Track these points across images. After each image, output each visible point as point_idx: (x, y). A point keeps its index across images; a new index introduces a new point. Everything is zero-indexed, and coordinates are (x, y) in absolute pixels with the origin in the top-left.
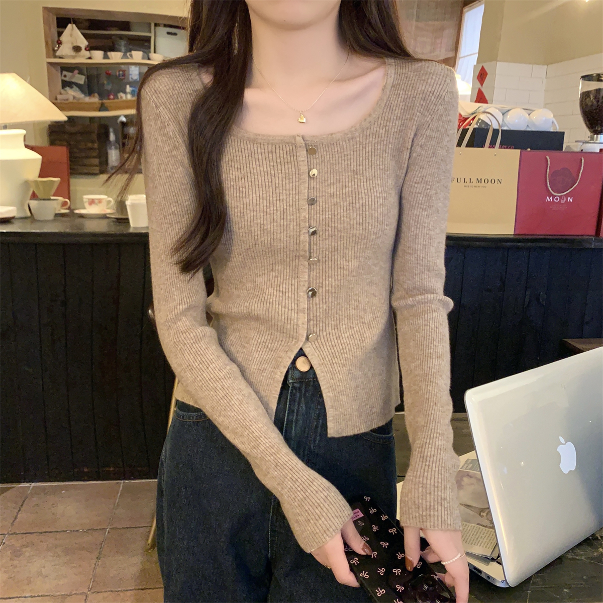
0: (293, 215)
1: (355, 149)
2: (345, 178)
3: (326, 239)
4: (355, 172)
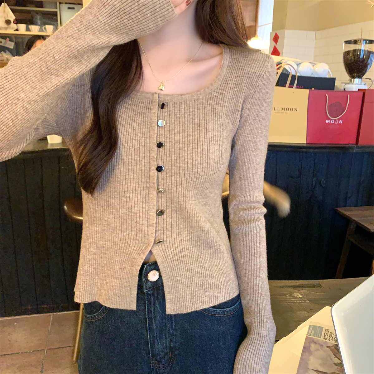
0: (144, 154)
1: (199, 108)
2: (190, 129)
4: (198, 125)
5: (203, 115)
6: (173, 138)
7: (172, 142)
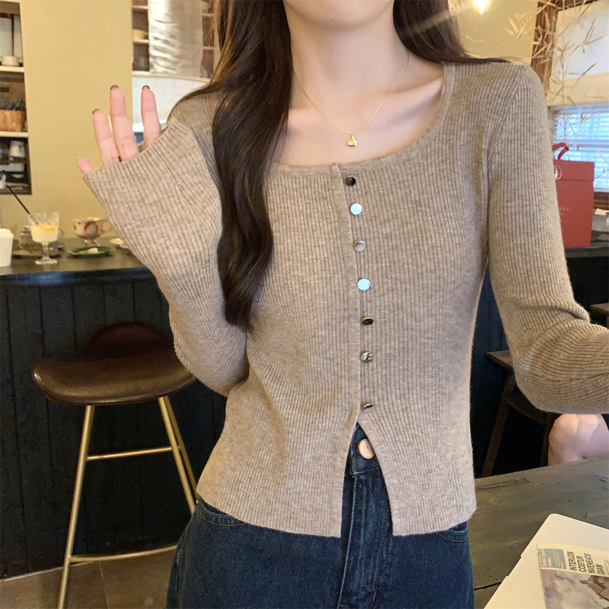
1: (414, 173)
2: (405, 212)
3: (384, 295)
5: (424, 185)
6: (380, 231)
7: (379, 239)
